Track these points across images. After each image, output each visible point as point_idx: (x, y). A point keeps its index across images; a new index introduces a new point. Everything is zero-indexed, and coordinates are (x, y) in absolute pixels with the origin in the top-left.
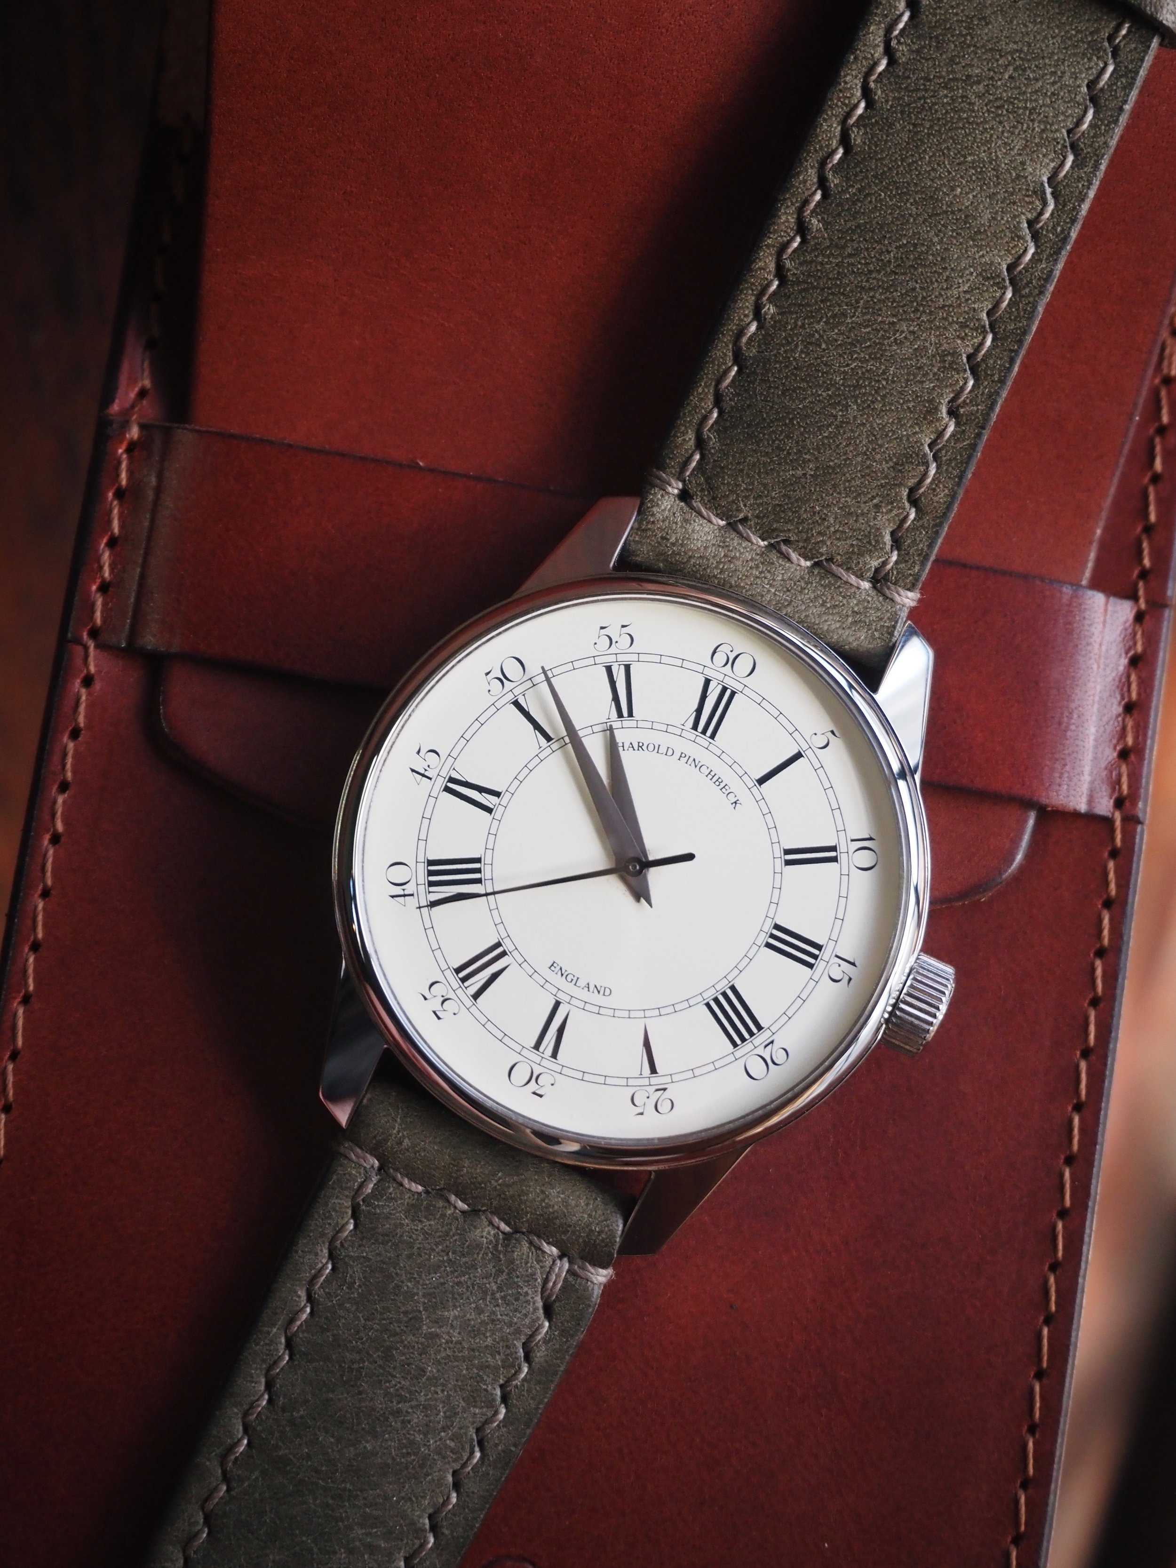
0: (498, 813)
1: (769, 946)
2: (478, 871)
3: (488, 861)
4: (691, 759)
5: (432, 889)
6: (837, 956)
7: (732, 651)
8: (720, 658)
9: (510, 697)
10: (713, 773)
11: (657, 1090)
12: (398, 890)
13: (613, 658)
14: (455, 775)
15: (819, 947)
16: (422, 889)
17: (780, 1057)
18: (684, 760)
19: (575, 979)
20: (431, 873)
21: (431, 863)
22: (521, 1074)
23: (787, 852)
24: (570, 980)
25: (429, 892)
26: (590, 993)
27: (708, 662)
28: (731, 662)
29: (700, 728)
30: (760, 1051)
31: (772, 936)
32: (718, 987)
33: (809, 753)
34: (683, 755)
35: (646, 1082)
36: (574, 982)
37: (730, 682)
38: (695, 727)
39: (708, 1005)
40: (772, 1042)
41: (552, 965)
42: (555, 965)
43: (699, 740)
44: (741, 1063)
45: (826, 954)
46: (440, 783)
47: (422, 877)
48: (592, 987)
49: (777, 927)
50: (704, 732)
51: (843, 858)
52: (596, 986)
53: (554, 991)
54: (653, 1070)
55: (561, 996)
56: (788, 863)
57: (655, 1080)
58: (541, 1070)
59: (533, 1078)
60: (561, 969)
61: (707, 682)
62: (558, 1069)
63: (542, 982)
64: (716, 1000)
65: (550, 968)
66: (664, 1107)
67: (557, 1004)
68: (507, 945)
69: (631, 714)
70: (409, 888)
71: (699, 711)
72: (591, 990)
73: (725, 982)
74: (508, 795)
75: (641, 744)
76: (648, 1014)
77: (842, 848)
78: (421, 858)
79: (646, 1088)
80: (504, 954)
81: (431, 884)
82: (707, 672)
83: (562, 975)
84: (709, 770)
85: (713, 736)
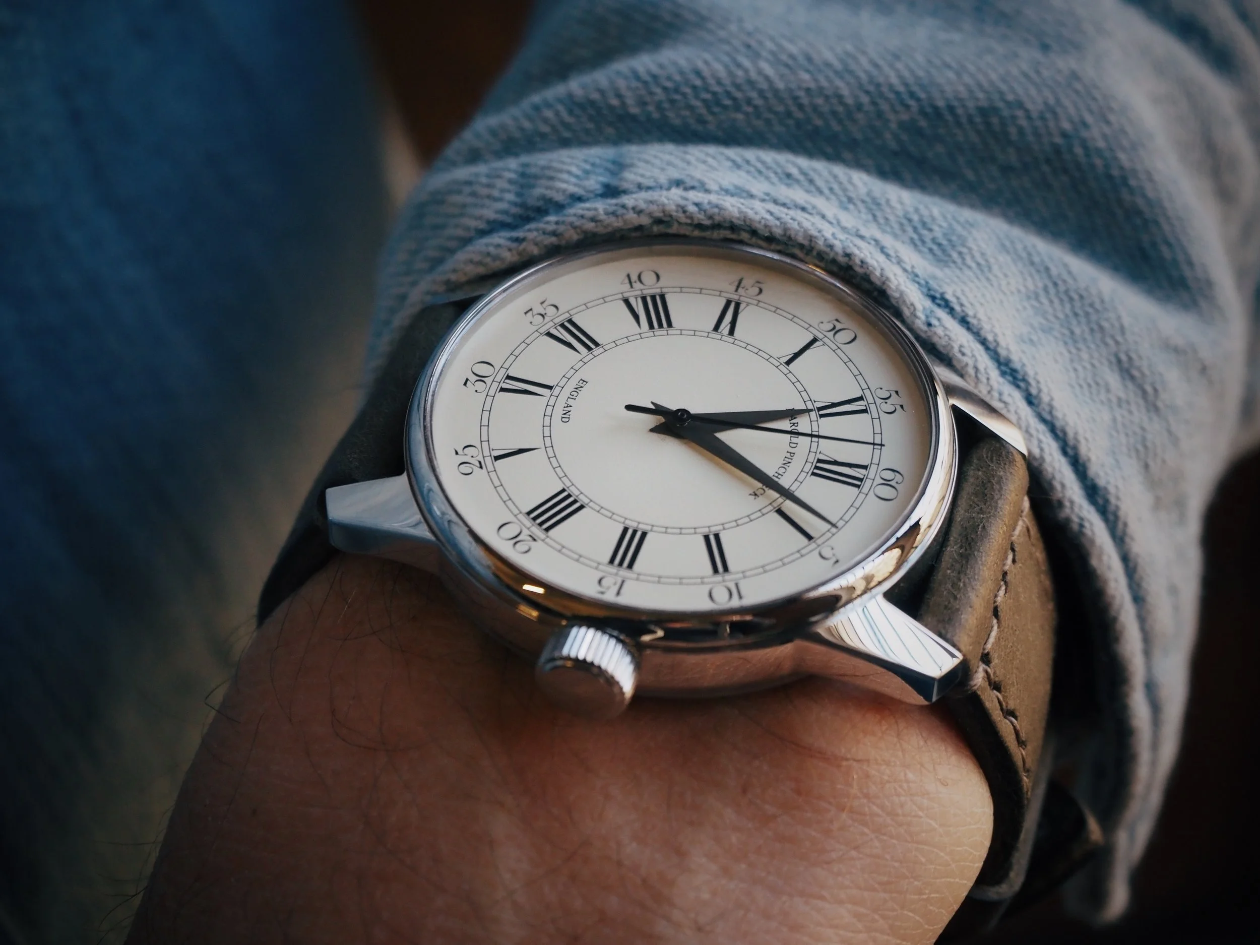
0: (714, 335)
1: (626, 530)
2: (661, 325)
3: (670, 332)
4: (790, 461)
5: (640, 300)
6: (623, 582)
7: (897, 483)
8: (888, 475)
9: (820, 336)
10: (780, 476)
11: (480, 462)
12: (634, 278)
13: (871, 400)
14: (742, 306)
15: (630, 566)
16: (639, 293)
17: (521, 547)
18: (788, 455)
19: (574, 397)
20: (653, 298)
21: (663, 297)
22: (483, 370)
23: (717, 536)
24: (572, 393)
25: (636, 298)
26: (562, 408)
27: (881, 467)
28: (887, 483)
29: (819, 465)
30: (526, 532)
31: (635, 532)
32: (581, 497)
33: (813, 546)
34: (792, 455)
35: (486, 453)
36: (571, 397)
37: (868, 483)
38: (819, 461)
39: (563, 490)
40: (535, 540)
41: (584, 381)
42: (585, 383)
43: (808, 465)
44: (512, 518)
45: (624, 572)
46: (735, 297)
47: (648, 292)
48: (569, 409)
49: (644, 535)
50: (816, 468)
51: (718, 578)
52: (569, 411)
53: (561, 384)
54: (497, 458)
55: (557, 390)
56: (707, 538)
57: (488, 460)
58: (489, 383)
59: (481, 378)
60: (582, 387)
61: (865, 467)
62: (492, 393)
63: (568, 376)
64: (569, 496)
65: (581, 380)
66: (465, 469)
67: (550, 388)
68: (597, 351)
69: (822, 416)
70: (637, 285)
71: (836, 463)
72: (566, 409)
73: (586, 501)
74: (731, 340)
75: (796, 425)
76: (550, 450)
77: (727, 577)
78: (664, 290)
79: (481, 454)
80: (589, 349)
81: (644, 299)
82: (874, 467)
83: (576, 388)
84: (782, 474)
85: (813, 474)
